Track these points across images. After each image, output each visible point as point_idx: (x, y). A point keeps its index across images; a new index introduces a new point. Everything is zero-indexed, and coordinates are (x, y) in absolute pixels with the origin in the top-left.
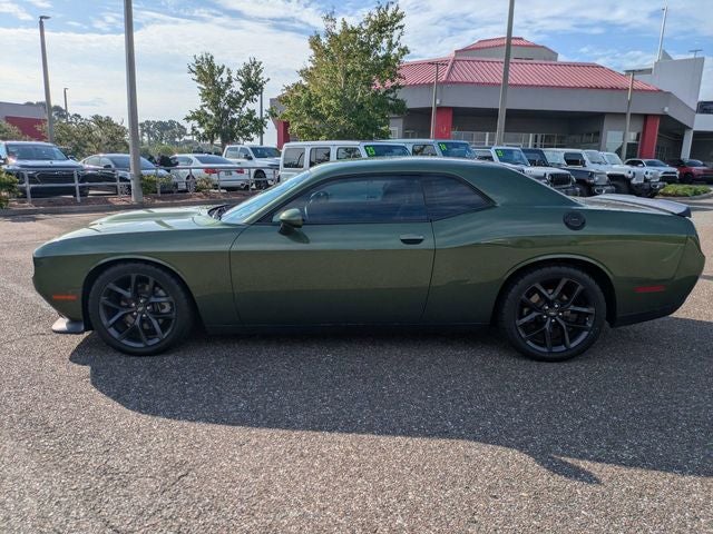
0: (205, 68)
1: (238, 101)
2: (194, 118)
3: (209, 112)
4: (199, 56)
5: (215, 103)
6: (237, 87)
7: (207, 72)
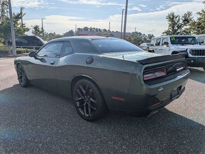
0: (171, 17)
1: (181, 26)
2: (166, 33)
3: (171, 30)
4: (170, 13)
5: (173, 27)
6: (181, 22)
7: (172, 18)
